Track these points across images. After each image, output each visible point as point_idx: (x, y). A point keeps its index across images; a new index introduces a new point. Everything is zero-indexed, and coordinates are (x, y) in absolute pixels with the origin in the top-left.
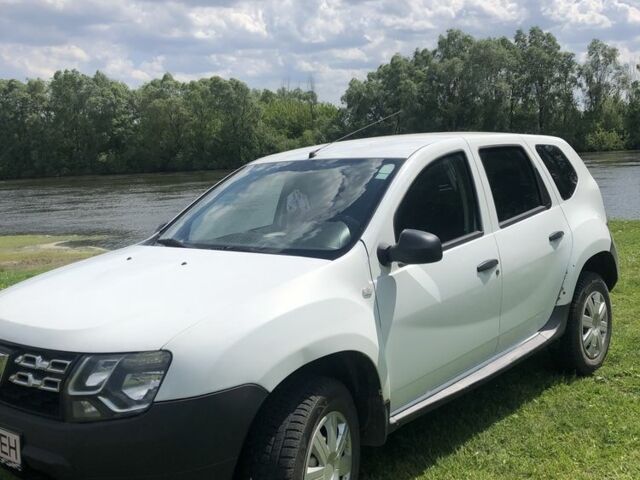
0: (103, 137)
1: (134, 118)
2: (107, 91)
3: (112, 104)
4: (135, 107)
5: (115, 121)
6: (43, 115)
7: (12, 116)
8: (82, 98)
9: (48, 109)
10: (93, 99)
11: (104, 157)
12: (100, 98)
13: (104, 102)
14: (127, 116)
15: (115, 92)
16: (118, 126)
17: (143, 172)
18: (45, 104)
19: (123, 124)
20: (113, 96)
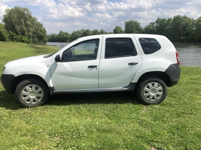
0: (183, 33)
1: (193, 27)
2: (187, 20)
3: (188, 24)
4: (194, 24)
5: (188, 28)
6: (170, 27)
7: (162, 27)
8: (180, 22)
9: (170, 26)
10: (183, 23)
11: (182, 38)
12: (185, 22)
13: (185, 23)
14: (191, 27)
15: (189, 21)
16: (188, 30)
17: (193, 42)
18: (170, 24)
19: (190, 29)
20: (188, 22)
